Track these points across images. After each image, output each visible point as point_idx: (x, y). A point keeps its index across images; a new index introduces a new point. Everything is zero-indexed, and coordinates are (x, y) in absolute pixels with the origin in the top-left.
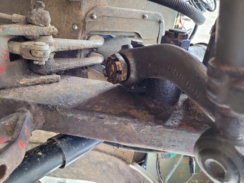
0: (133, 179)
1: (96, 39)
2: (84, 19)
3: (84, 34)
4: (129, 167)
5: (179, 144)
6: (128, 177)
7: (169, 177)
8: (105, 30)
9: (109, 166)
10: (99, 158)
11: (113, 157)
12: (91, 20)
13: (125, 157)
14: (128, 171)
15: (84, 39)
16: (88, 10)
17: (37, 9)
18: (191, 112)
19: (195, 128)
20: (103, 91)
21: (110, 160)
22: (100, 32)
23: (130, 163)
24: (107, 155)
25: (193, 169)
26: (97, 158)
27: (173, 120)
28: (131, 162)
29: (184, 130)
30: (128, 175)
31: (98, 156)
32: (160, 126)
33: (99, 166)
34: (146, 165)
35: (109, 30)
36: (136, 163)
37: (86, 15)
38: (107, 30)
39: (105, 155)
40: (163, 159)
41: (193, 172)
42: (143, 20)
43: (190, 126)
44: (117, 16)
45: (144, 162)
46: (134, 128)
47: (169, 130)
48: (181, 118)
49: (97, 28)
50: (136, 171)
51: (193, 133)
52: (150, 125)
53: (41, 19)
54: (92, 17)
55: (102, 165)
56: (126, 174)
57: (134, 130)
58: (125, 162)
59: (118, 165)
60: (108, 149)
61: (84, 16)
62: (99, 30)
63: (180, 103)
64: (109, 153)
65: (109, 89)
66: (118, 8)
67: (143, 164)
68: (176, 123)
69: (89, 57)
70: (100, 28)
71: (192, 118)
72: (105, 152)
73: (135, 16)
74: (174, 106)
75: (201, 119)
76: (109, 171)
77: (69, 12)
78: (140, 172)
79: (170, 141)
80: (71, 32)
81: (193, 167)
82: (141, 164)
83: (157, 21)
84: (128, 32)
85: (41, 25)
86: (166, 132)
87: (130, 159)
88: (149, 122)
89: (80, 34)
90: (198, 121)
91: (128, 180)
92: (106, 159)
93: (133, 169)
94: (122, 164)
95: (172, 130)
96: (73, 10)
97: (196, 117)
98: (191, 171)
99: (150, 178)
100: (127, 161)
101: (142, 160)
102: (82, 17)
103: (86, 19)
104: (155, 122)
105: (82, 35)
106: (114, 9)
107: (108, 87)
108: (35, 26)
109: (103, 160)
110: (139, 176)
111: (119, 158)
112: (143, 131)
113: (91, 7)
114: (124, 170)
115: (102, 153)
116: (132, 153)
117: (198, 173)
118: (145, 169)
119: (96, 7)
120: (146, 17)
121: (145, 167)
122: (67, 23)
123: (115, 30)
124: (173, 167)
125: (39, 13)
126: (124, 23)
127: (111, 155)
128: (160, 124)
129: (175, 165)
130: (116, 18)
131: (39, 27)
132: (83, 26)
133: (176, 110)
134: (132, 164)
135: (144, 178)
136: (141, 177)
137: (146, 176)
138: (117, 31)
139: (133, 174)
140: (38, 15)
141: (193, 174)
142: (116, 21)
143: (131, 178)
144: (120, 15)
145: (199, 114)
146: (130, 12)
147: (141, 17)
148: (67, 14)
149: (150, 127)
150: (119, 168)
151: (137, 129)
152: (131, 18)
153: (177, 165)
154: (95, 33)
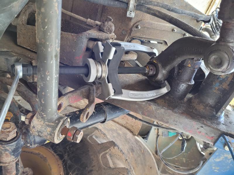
0: (136, 147)
1: (136, 42)
2: (132, 28)
3: (128, 38)
4: (135, 138)
5: (179, 124)
6: (132, 145)
7: (164, 150)
8: (143, 37)
9: (119, 134)
10: (112, 126)
11: (124, 128)
12: (136, 29)
13: (133, 130)
14: (133, 140)
15: (127, 42)
16: (135, 22)
17: (108, 22)
18: (191, 107)
19: (191, 117)
20: (136, 81)
21: (121, 129)
22: (140, 37)
23: (135, 135)
24: (119, 126)
25: (183, 148)
26: (111, 126)
27: (179, 109)
28: (137, 134)
29: (184, 116)
30: (132, 143)
31: (111, 125)
32: (170, 111)
33: (111, 132)
34: (147, 140)
35: (146, 37)
36: (140, 137)
37: (134, 25)
38: (144, 36)
39: (117, 125)
40: (163, 136)
41: (183, 150)
42: (172, 32)
43: (188, 115)
44: (154, 28)
45: (146, 137)
46: (154, 109)
47: (175, 114)
48: (184, 109)
49: (138, 35)
50: (140, 142)
51: (189, 119)
52: (164, 109)
53: (109, 29)
54: (137, 27)
55: (113, 132)
56: (131, 143)
57: (154, 110)
58: (132, 133)
59: (126, 135)
60: (121, 121)
61: (132, 26)
62: (139, 36)
63: (186, 99)
64: (121, 124)
65: (140, 80)
66: (156, 23)
67: (145, 138)
68: (180, 111)
69: (128, 54)
70: (140, 35)
71: (191, 110)
72: (118, 123)
73: (167, 29)
74: (181, 101)
75: (197, 112)
76: (118, 138)
77: (122, 21)
78: (142, 142)
79: (174, 121)
80: (120, 35)
81: (184, 147)
82: (143, 138)
83: (182, 34)
84: (158, 40)
85: (108, 33)
86: (173, 115)
87: (136, 132)
88: (164, 107)
89: (126, 38)
90: (194, 113)
91: (131, 147)
92: (117, 128)
93: (137, 139)
94: (129, 135)
95: (177, 115)
96: (126, 20)
97: (194, 110)
98: (182, 149)
99: (149, 149)
100: (134, 133)
101: (145, 135)
102: (131, 26)
103: (133, 28)
104: (167, 108)
105: (127, 38)
106: (153, 23)
107: (139, 79)
108: (105, 33)
109: (115, 128)
110: (141, 145)
111: (128, 129)
112: (159, 112)
113: (138, 20)
114: (130, 139)
115: (115, 123)
116: (139, 128)
117: (186, 154)
118: (146, 142)
119: (141, 20)
120: (175, 31)
121: (146, 140)
122: (119, 28)
123: (150, 38)
124: (168, 144)
125: (109, 26)
126: (158, 33)
127: (123, 126)
128: (170, 110)
129: (171, 144)
130: (153, 29)
131: (107, 34)
132: (129, 33)
133: (182, 103)
134: (137, 136)
135: (145, 148)
136: (142, 146)
137: (146, 147)
138: (152, 38)
139: (137, 144)
140: (108, 27)
141: (183, 152)
142: (152, 31)
143: (134, 146)
144: (157, 28)
145: (196, 109)
146: (164, 26)
147: (171, 30)
148: (121, 22)
149: (164, 110)
150: (126, 137)
151: (156, 110)
152: (163, 30)
153: (172, 143)
154: (136, 38)
